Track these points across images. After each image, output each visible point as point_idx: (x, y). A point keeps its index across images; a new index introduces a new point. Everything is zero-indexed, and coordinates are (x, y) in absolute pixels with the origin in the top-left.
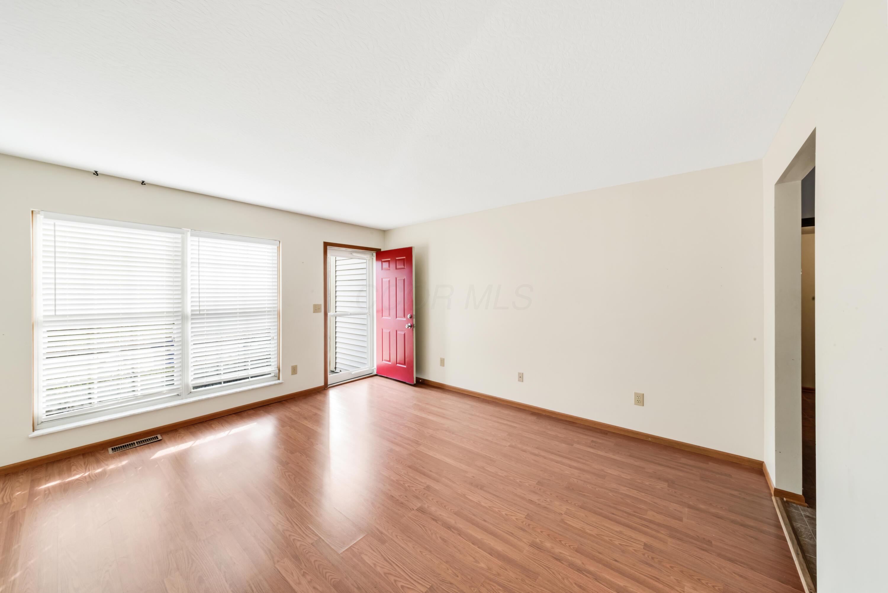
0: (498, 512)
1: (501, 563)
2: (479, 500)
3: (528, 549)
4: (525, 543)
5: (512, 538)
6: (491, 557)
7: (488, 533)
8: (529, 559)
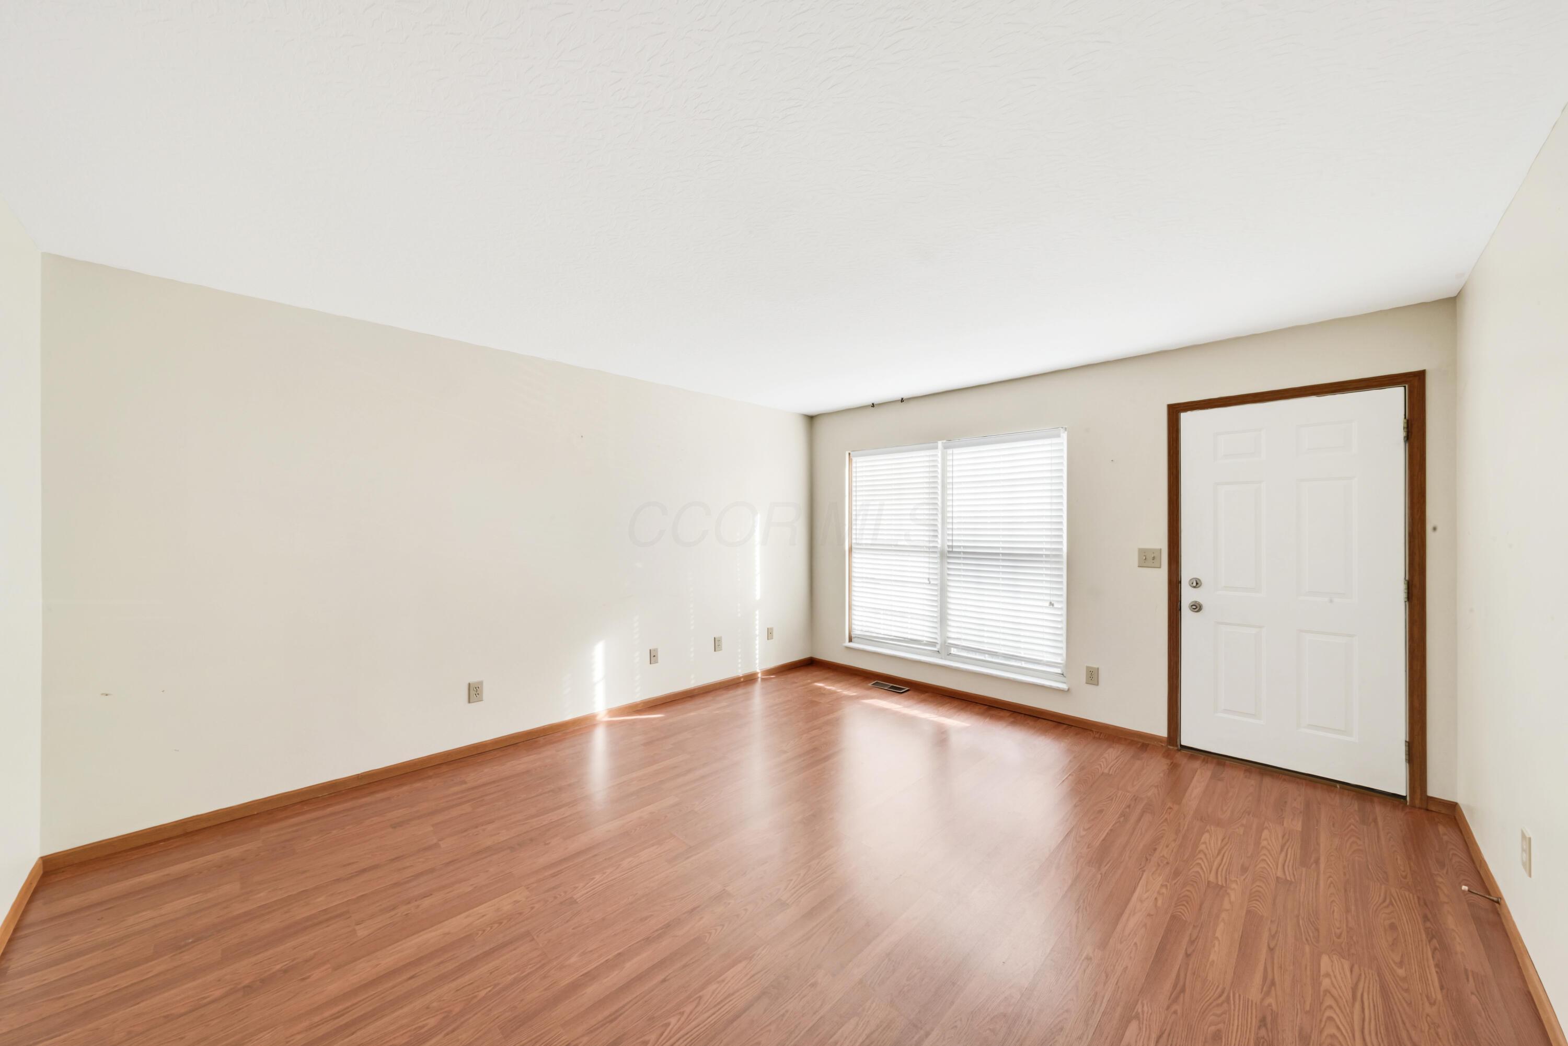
0: (682, 1010)
1: (562, 985)
2: (726, 981)
3: (564, 1038)
4: (578, 1038)
5: (600, 1017)
6: (581, 974)
7: (632, 980)
8: (540, 1033)
